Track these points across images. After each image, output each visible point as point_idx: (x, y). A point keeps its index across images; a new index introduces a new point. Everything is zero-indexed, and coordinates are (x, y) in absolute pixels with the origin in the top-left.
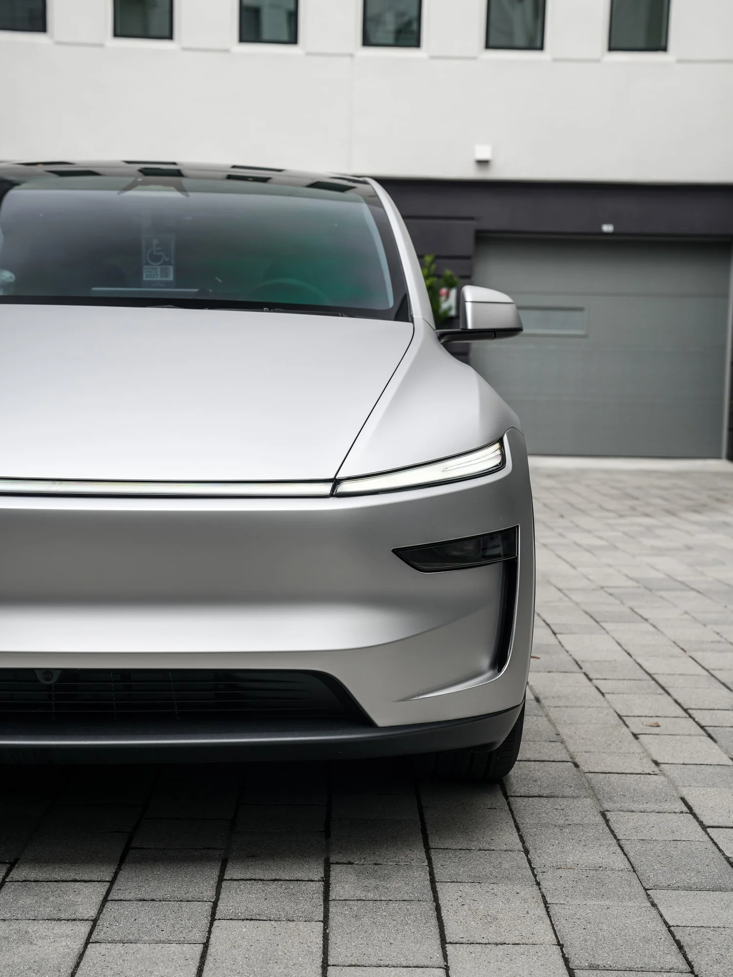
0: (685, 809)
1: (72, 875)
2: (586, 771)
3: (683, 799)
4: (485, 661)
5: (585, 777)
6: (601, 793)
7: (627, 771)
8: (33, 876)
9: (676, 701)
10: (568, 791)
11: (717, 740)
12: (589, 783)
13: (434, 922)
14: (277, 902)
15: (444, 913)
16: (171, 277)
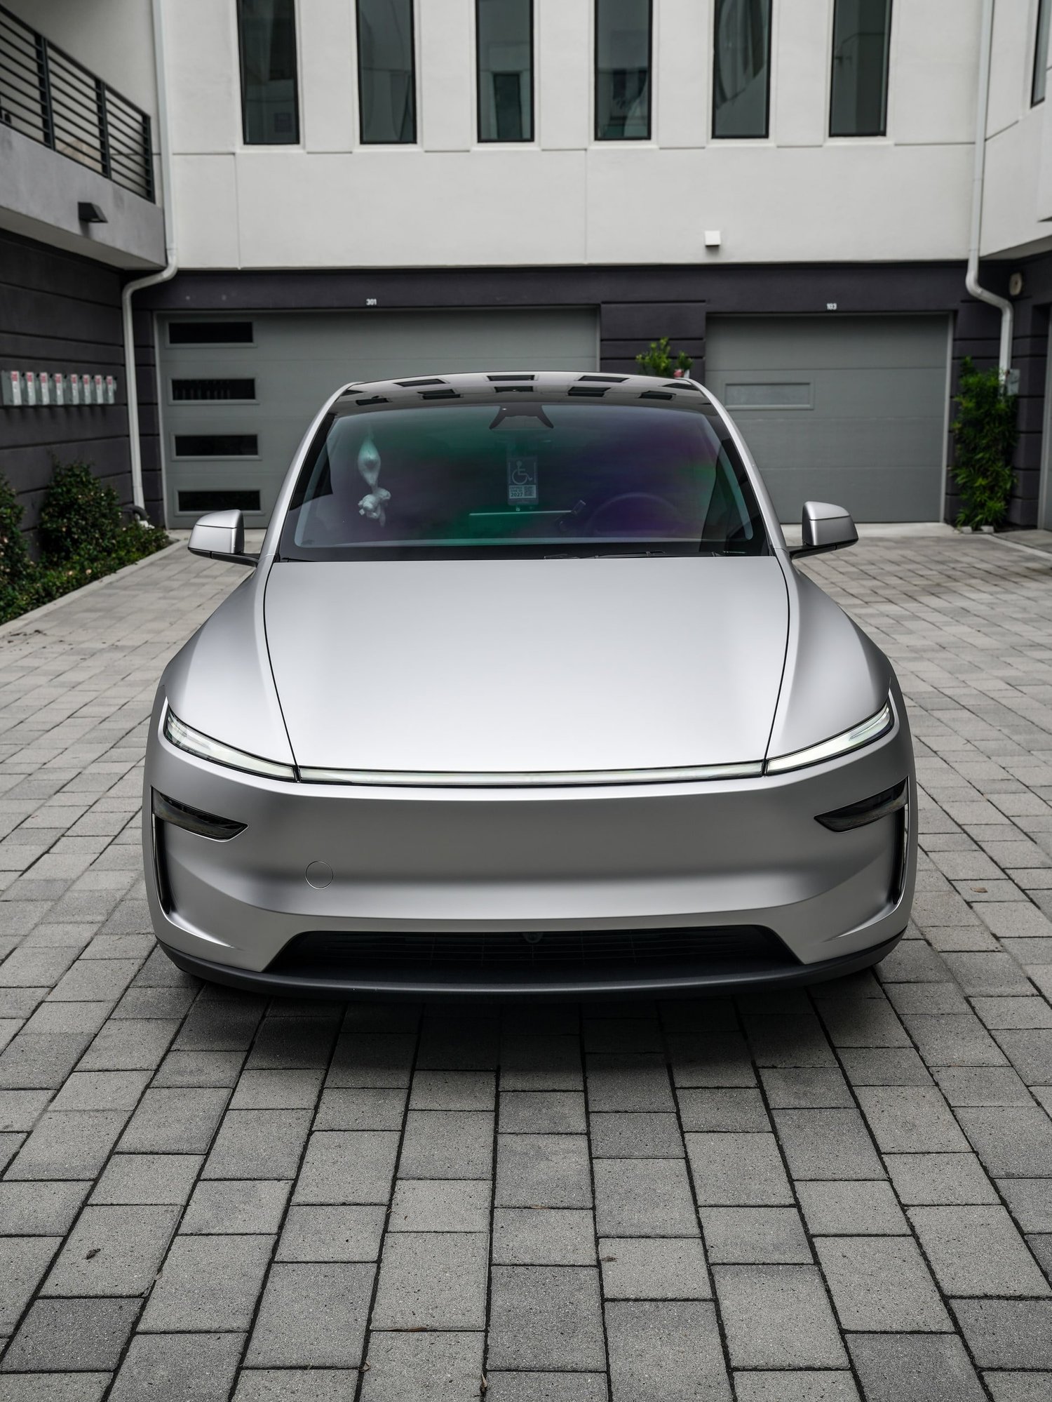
0: (1035, 992)
1: (549, 1084)
2: (939, 950)
3: (1030, 979)
4: (883, 896)
5: (941, 957)
6: (959, 975)
7: (974, 949)
8: (519, 1086)
9: (991, 859)
10: (931, 975)
11: (1040, 905)
12: (945, 962)
13: (865, 1131)
14: (728, 1112)
15: (869, 1120)
16: (534, 496)
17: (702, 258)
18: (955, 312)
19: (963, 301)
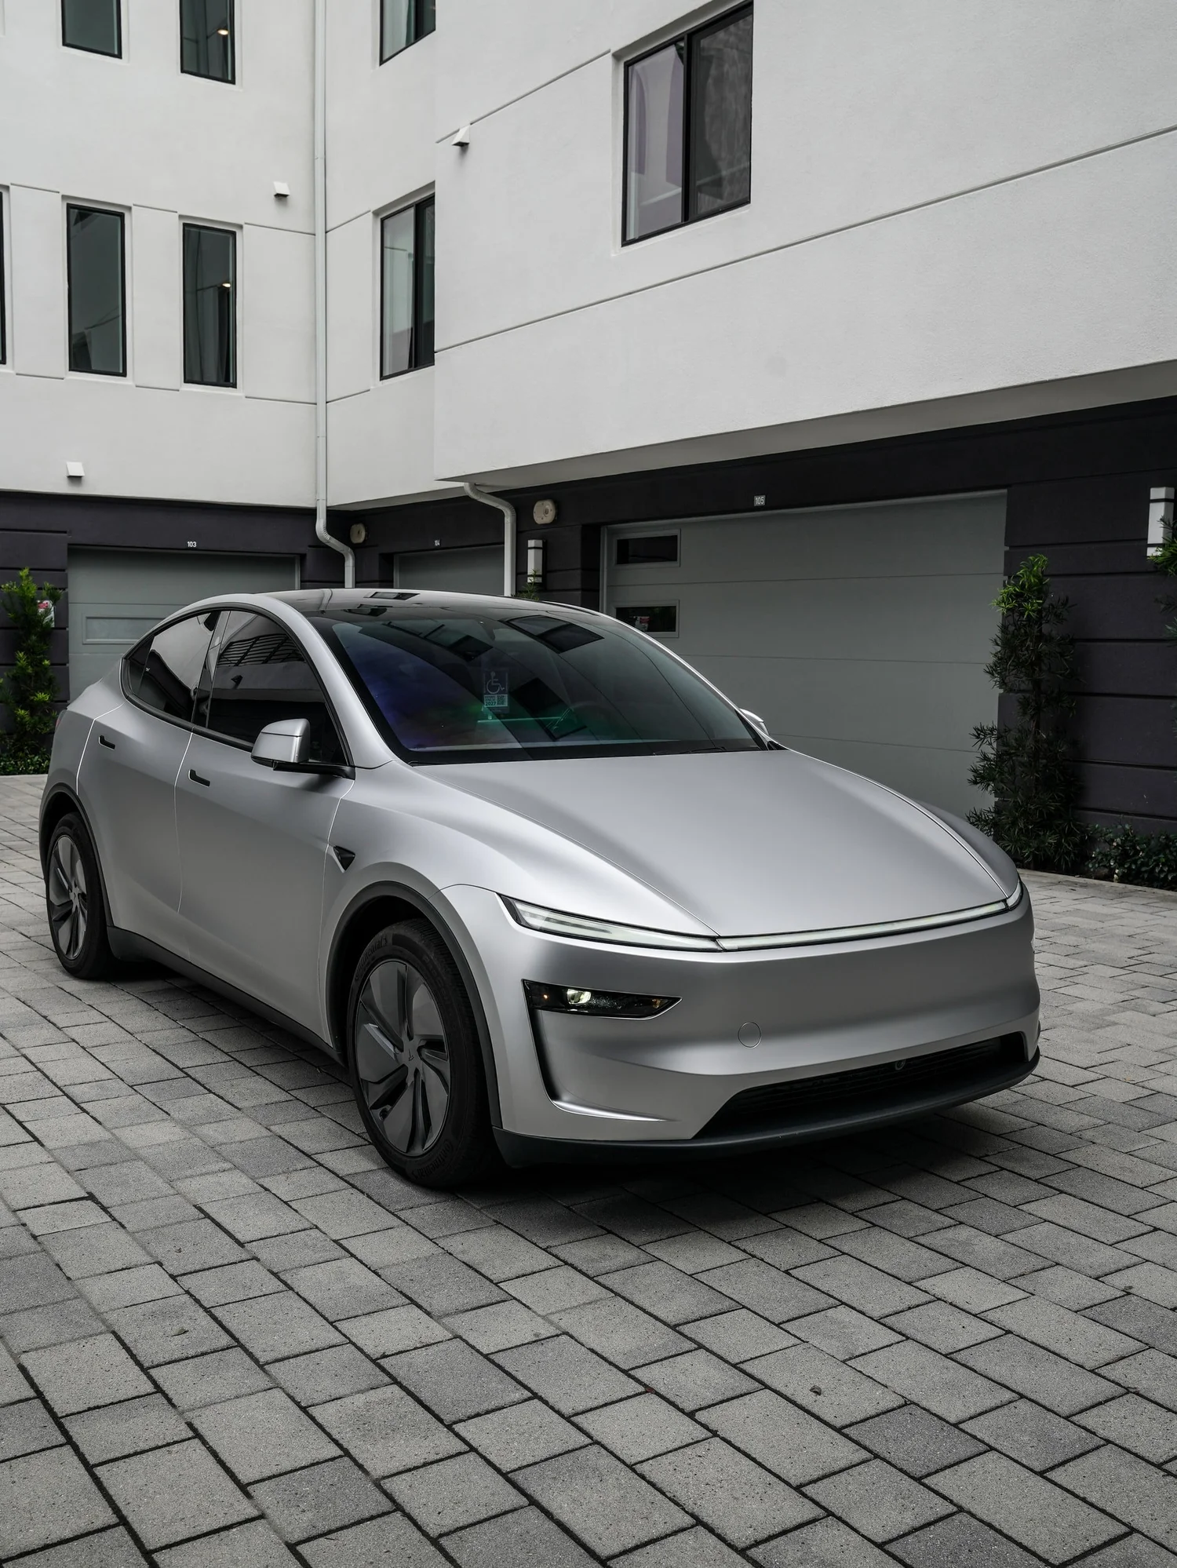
16: (506, 704)
17: (65, 488)
18: (303, 557)
19: (310, 546)
